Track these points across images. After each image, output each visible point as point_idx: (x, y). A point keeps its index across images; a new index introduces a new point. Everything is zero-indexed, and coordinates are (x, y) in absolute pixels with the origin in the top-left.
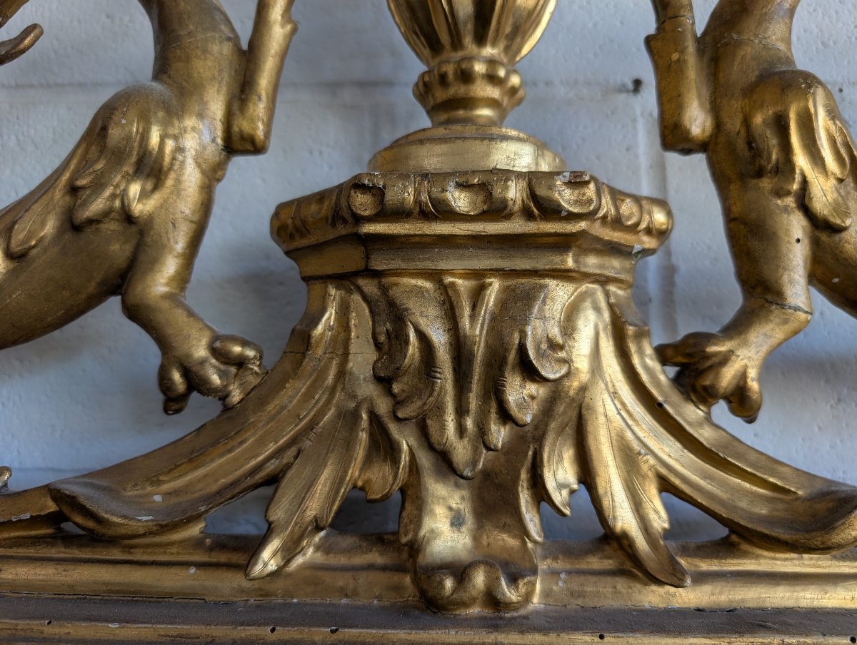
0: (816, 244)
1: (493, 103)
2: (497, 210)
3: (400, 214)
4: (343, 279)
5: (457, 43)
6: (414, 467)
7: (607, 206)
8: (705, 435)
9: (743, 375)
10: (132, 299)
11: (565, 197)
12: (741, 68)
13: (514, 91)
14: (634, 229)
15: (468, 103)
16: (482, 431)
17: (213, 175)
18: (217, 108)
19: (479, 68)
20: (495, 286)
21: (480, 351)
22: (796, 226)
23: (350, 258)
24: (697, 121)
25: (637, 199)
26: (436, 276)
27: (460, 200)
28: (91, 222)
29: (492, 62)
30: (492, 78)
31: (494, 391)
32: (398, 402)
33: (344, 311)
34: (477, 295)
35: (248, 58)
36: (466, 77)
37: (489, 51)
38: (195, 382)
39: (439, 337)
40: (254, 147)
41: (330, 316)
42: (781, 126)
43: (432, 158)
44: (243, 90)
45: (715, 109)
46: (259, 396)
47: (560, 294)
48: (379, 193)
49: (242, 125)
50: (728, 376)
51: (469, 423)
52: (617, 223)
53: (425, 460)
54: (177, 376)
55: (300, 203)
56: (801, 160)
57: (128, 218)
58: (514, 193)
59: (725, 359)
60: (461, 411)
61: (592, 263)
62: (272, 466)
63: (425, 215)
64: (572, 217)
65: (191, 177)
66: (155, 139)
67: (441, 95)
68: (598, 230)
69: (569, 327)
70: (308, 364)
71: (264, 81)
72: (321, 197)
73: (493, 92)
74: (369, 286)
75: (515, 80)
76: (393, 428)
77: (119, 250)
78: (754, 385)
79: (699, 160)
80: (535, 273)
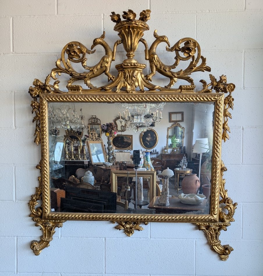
0: (156, 67)
1: (132, 57)
2: (132, 65)
3: (125, 66)
4: (121, 71)
5: (129, 52)
6: (127, 85)
7: (139, 65)
8: (147, 82)
9: (150, 78)
10: (106, 73)
11: (136, 65)
12: (151, 53)
13: (134, 55)
14: (142, 67)
15: (130, 57)
16: (131, 82)
17: (111, 63)
18: (111, 57)
19: (131, 54)
20: (132, 71)
21: (131, 76)
22: (154, 66)
23: (122, 69)
24: (148, 58)
25: (142, 64)
26: (128, 70)
27: (129, 65)
28: (103, 67)
29: (132, 53)
30: (132, 55)
31: (132, 79)
32: (125, 80)
33: (121, 73)
34: (131, 72)
35: (113, 52)
36: (130, 54)
37: (132, 52)
38: (111, 79)
39: (128, 75)
40: (114, 60)
41: (120, 74)
42: (153, 58)
43: (128, 61)
44: (113, 56)
45: (149, 57)
46: (115, 80)
47: (136, 72)
48: (124, 64)
49: (113, 59)
50: (149, 78)
51: (130, 81)
52: (140, 66)
53: (128, 84)
54: (109, 78)
55: (118, 65)
56: (154, 61)
57: (105, 66)
58: (133, 64)
59: (149, 77)
60: (130, 80)
61: (139, 69)
62: (117, 85)
63: (127, 66)
64: (136, 66)
65: (109, 63)
66: (107, 60)
67: (128, 56)
68: (139, 67)
69: (137, 74)
70: (119, 77)
71: (114, 55)
72: (120, 64)
73: (132, 56)
74: (123, 71)
75: (134, 54)
76: (125, 82)
77: (105, 69)
78: (151, 79)
79: (148, 61)
80: (135, 70)
